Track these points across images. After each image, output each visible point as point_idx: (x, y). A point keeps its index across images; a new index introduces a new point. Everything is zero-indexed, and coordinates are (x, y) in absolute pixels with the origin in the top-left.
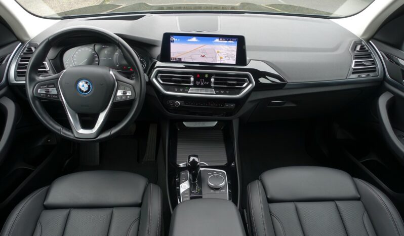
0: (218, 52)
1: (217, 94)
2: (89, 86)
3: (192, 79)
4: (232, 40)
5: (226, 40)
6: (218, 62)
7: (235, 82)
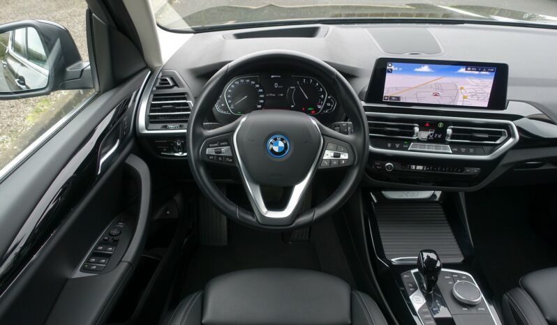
0: (462, 88)
1: (454, 153)
2: (286, 145)
3: (417, 129)
4: (487, 71)
5: (477, 70)
6: (459, 104)
7: (487, 136)
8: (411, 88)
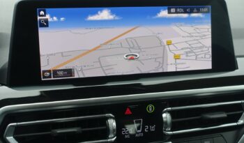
3: (112, 123)
4: (198, 12)
5: (185, 12)
6: (171, 69)
7: (224, 115)
8: (90, 51)
